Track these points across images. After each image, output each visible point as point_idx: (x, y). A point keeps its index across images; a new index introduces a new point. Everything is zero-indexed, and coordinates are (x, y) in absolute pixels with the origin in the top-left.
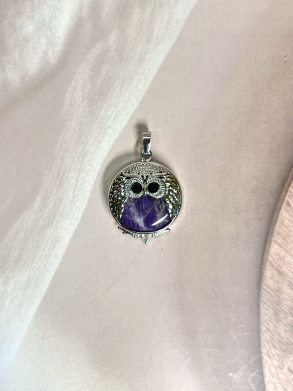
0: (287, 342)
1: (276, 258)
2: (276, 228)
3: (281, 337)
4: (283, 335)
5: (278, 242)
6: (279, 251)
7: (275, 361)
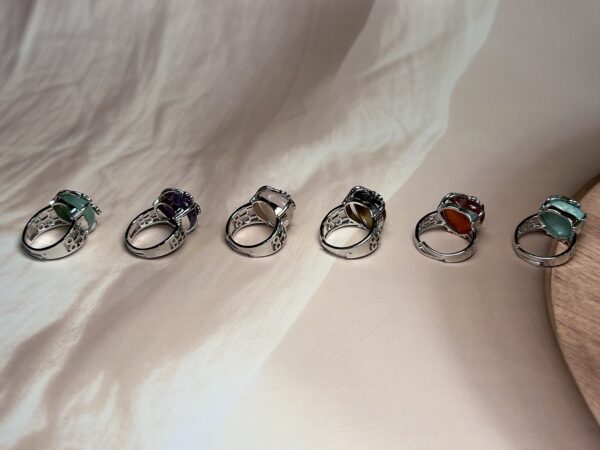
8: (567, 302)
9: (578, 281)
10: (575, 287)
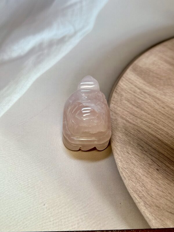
0: (124, 140)
1: (113, 108)
2: (112, 99)
3: (121, 138)
4: (121, 137)
5: (114, 103)
6: (114, 106)
7: (119, 148)
8: (116, 102)
9: (123, 93)
10: (122, 95)
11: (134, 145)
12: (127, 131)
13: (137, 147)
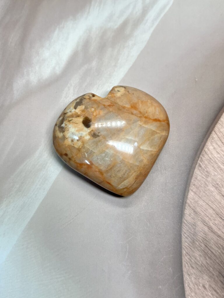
1: (193, 201)
3: (197, 260)
11: (213, 275)
12: (207, 247)
13: (217, 277)
